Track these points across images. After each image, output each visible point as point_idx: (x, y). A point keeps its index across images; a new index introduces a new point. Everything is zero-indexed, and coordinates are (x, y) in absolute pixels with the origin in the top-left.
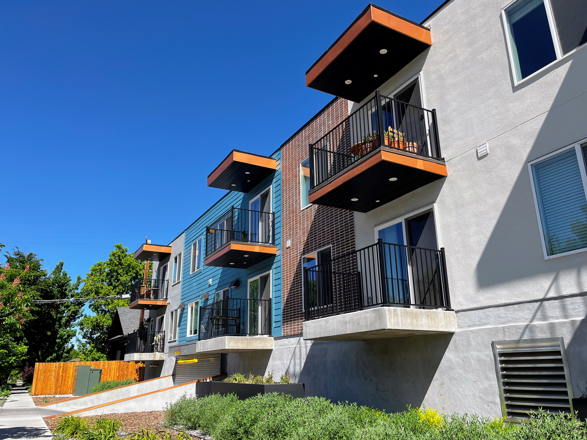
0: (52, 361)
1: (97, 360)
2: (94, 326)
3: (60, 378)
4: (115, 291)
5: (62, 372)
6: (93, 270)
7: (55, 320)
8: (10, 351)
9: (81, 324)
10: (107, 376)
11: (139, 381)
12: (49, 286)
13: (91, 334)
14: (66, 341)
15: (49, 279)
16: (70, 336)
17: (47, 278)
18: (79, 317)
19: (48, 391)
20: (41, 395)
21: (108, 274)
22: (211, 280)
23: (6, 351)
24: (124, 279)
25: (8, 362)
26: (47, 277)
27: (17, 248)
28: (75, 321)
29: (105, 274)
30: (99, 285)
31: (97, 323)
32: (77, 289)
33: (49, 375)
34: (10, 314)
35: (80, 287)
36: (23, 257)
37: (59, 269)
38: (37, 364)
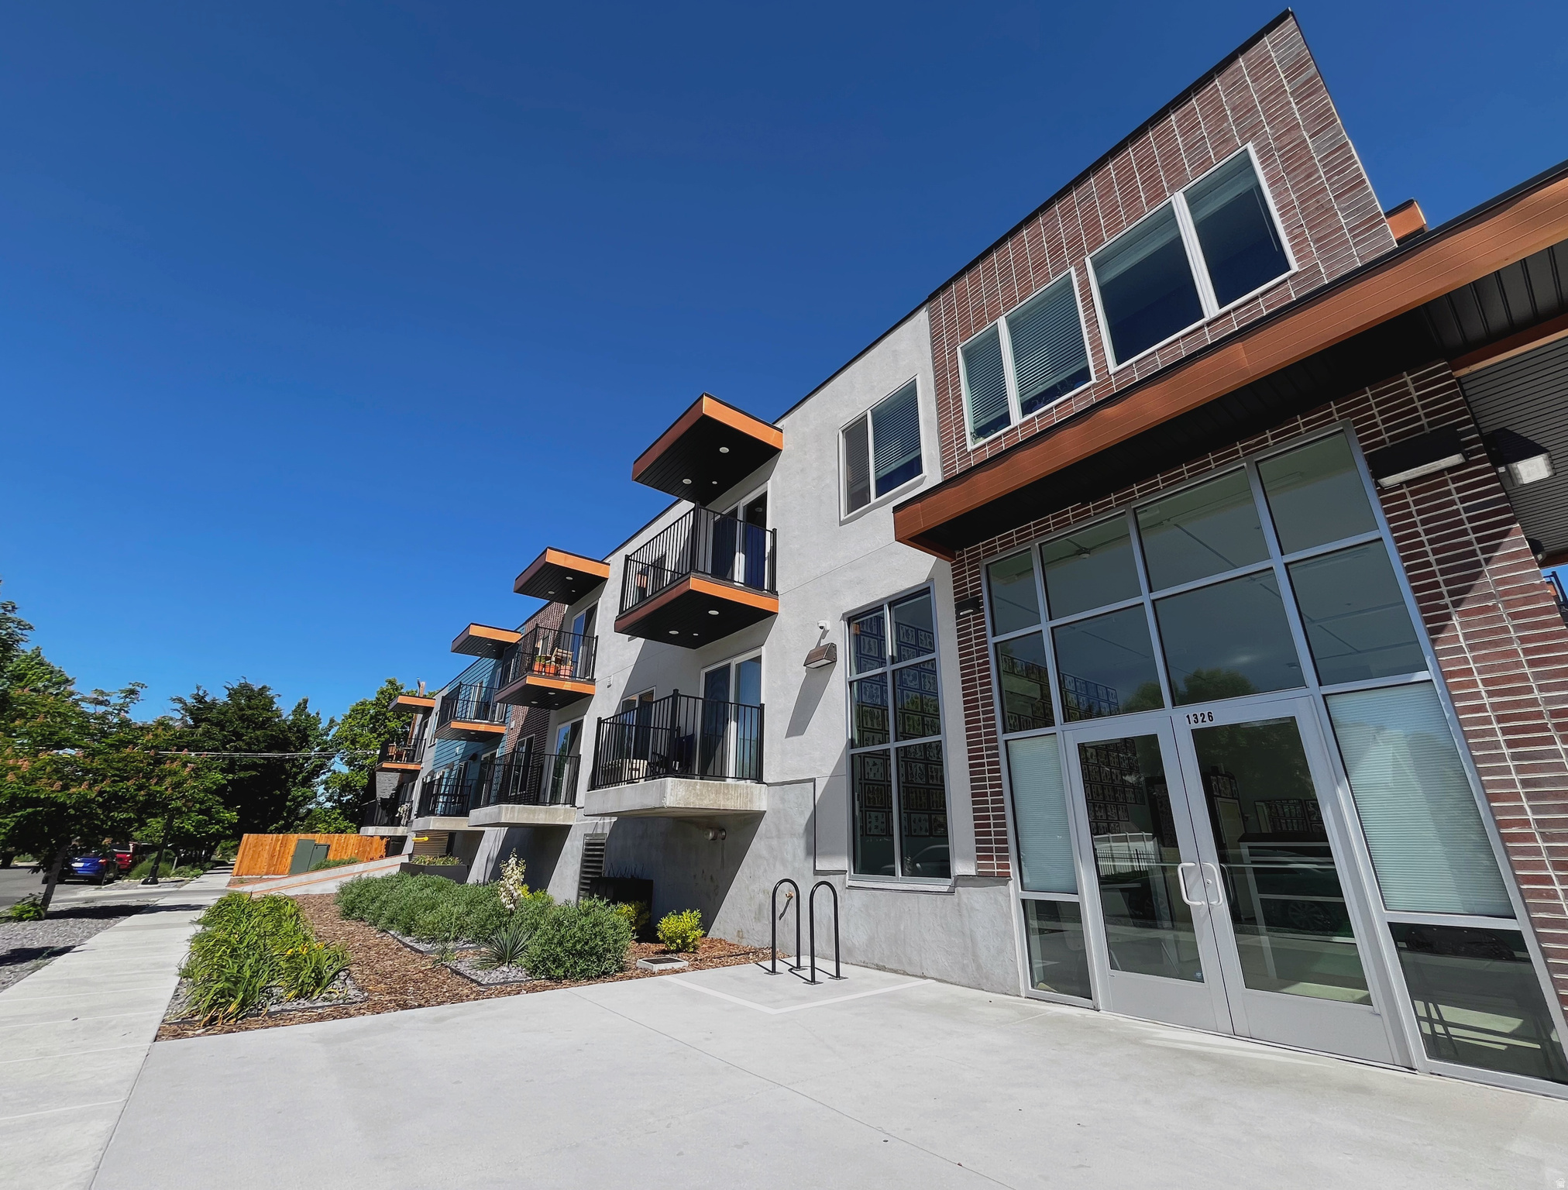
0: (279, 831)
1: (342, 832)
2: (343, 786)
3: (277, 854)
4: (379, 741)
5: (280, 847)
6: (353, 711)
7: (288, 776)
8: (211, 818)
9: (326, 782)
10: (341, 852)
11: (386, 856)
12: (282, 732)
13: (340, 795)
14: (300, 805)
15: (285, 721)
16: (308, 799)
17: (283, 721)
18: (324, 773)
19: (257, 871)
20: (246, 875)
21: (372, 718)
22: (458, 748)
23: (205, 818)
24: (393, 725)
25: (206, 832)
26: (283, 718)
27: (245, 678)
28: (318, 777)
29: (368, 717)
30: (357, 731)
31: (347, 783)
32: (328, 735)
33: (260, 849)
34: (178, 798)
35: (331, 733)
36: (252, 690)
37: (302, 707)
38: (246, 836)
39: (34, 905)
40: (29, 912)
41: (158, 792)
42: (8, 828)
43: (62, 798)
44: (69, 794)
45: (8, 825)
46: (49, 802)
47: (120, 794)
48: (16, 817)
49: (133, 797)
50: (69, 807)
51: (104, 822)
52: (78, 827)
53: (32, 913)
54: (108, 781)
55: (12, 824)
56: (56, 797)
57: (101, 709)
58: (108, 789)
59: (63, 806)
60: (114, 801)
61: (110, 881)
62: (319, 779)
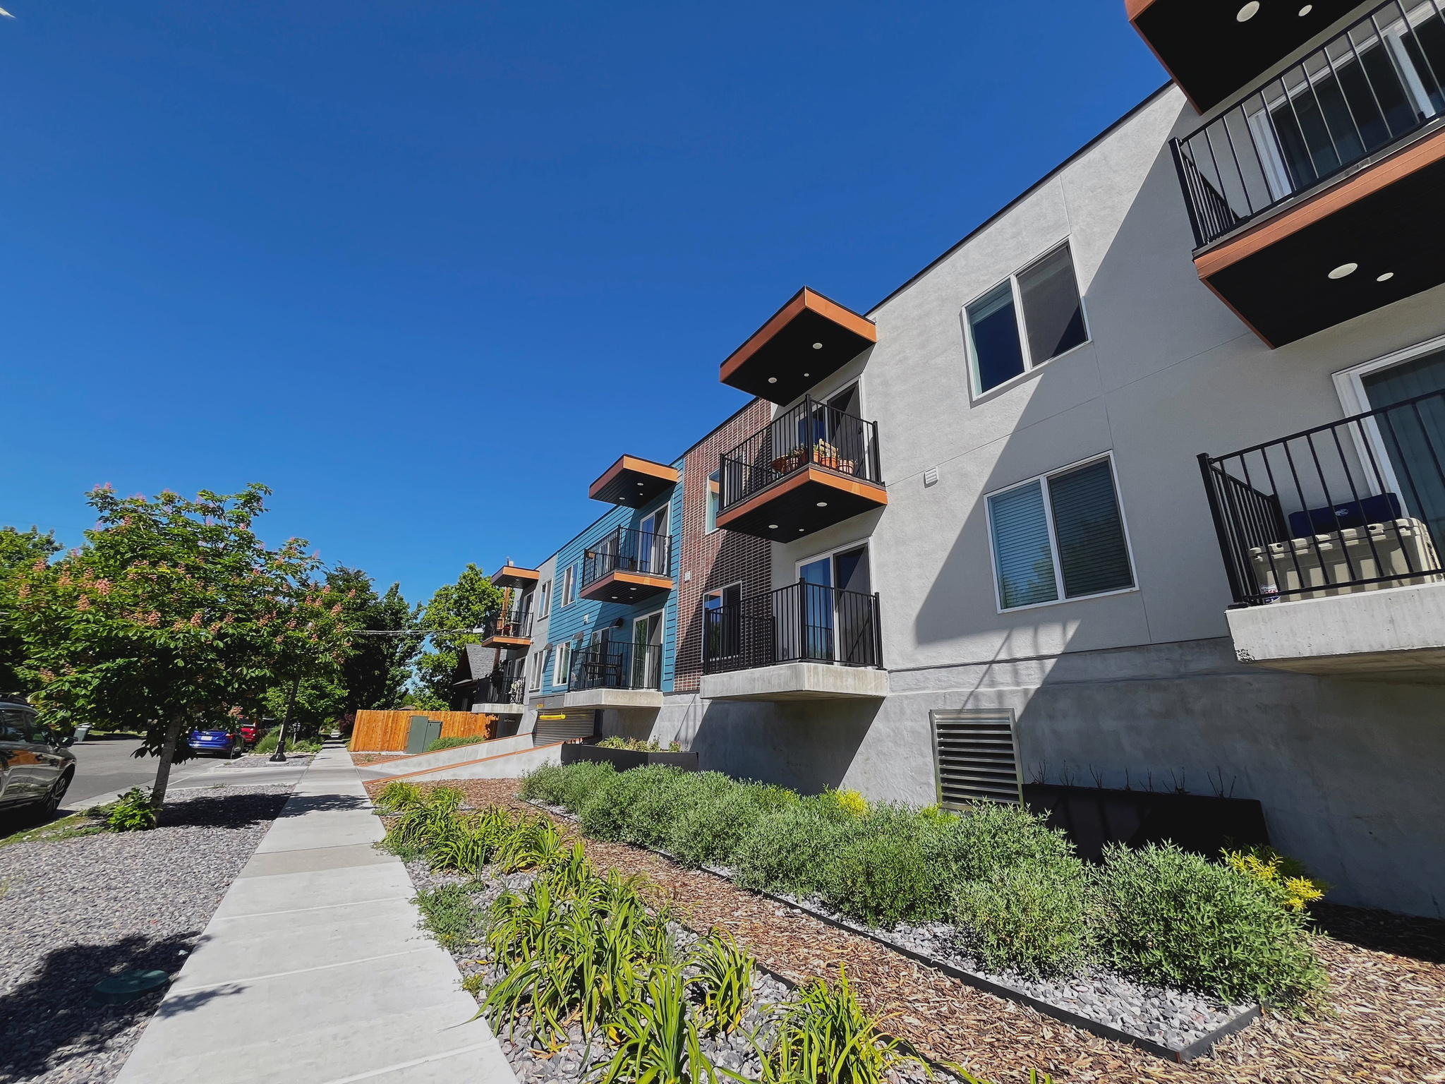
0: (381, 708)
1: (438, 709)
2: (435, 666)
3: (389, 730)
4: (465, 624)
5: (392, 723)
6: (438, 596)
7: (385, 656)
9: (419, 663)
10: (449, 730)
11: (489, 739)
12: (379, 613)
13: (432, 675)
14: (399, 684)
15: (381, 603)
16: (404, 677)
17: (378, 603)
18: (416, 655)
19: (372, 747)
20: (363, 750)
21: (456, 602)
22: (587, 616)
24: (477, 608)
26: (378, 601)
28: (411, 659)
29: (452, 601)
30: (444, 614)
31: (439, 663)
32: (416, 619)
33: (374, 725)
34: (326, 650)
35: (420, 616)
36: (348, 574)
37: (394, 592)
38: (359, 712)
39: (142, 806)
40: (133, 816)
41: (299, 640)
42: (90, 688)
43: (161, 639)
44: (172, 632)
45: (90, 683)
46: (140, 646)
47: (248, 639)
48: (100, 670)
49: (267, 645)
50: (177, 656)
51: (228, 683)
52: (191, 688)
53: (138, 818)
54: (229, 619)
55: (96, 682)
56: (152, 636)
57: (211, 521)
58: (231, 631)
59: (166, 654)
60: (238, 650)
61: (237, 755)
62: (413, 660)
